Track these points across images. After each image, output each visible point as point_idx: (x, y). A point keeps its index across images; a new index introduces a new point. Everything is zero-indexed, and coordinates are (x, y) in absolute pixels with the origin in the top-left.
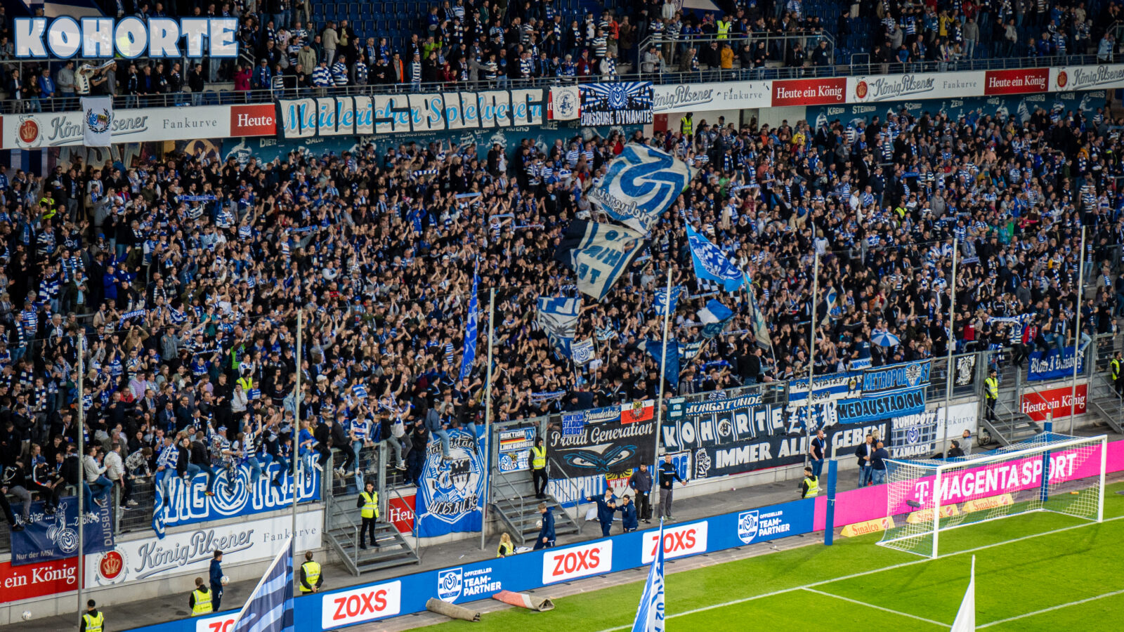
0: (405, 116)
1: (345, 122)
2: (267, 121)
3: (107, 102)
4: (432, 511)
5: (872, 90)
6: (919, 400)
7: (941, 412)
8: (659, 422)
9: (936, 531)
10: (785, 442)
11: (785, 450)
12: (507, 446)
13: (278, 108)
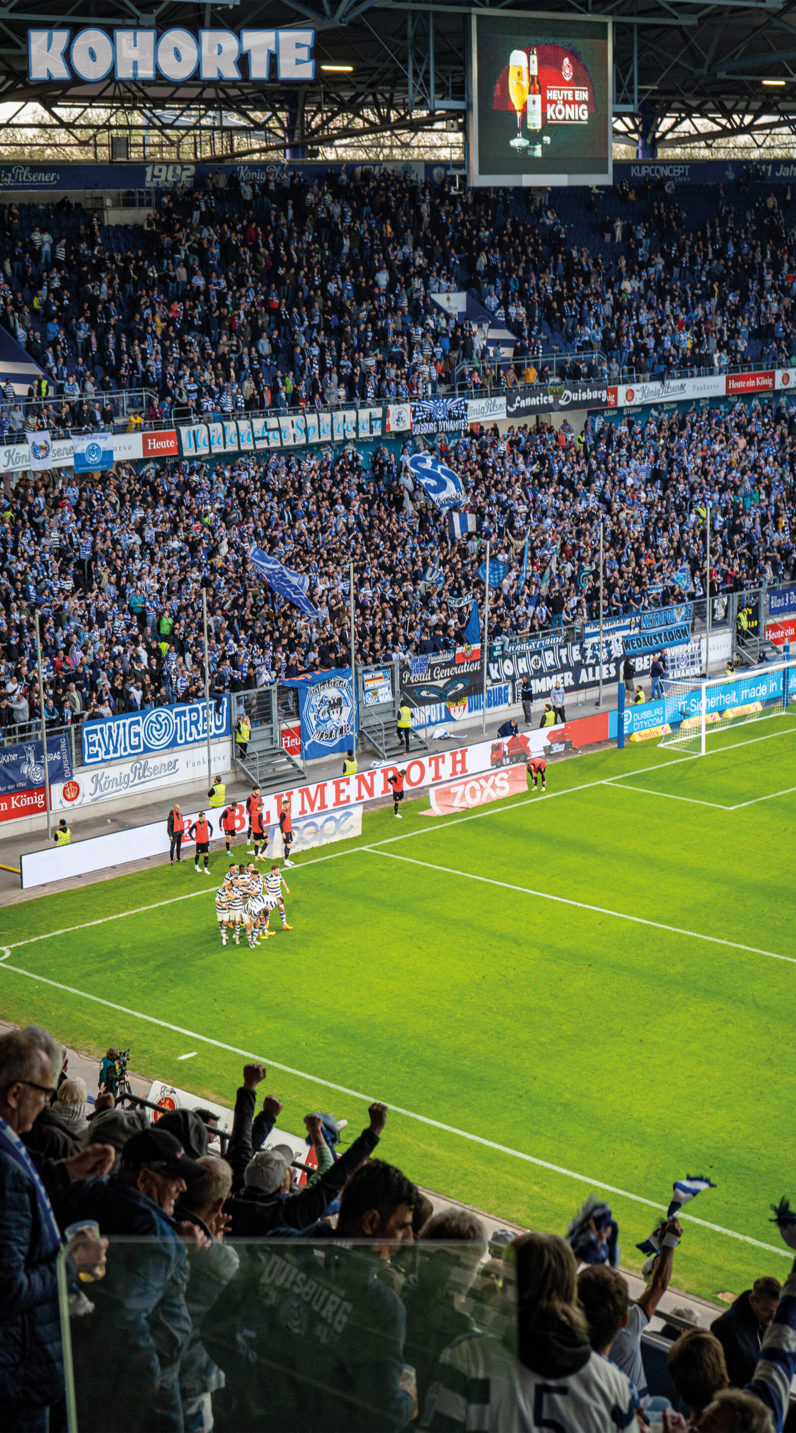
0: (277, 434)
1: (231, 441)
2: (171, 444)
3: (47, 435)
4: (315, 738)
5: (638, 395)
6: (685, 633)
7: (704, 642)
8: (486, 660)
9: (704, 733)
10: (583, 671)
11: (584, 678)
12: (370, 685)
13: (178, 433)
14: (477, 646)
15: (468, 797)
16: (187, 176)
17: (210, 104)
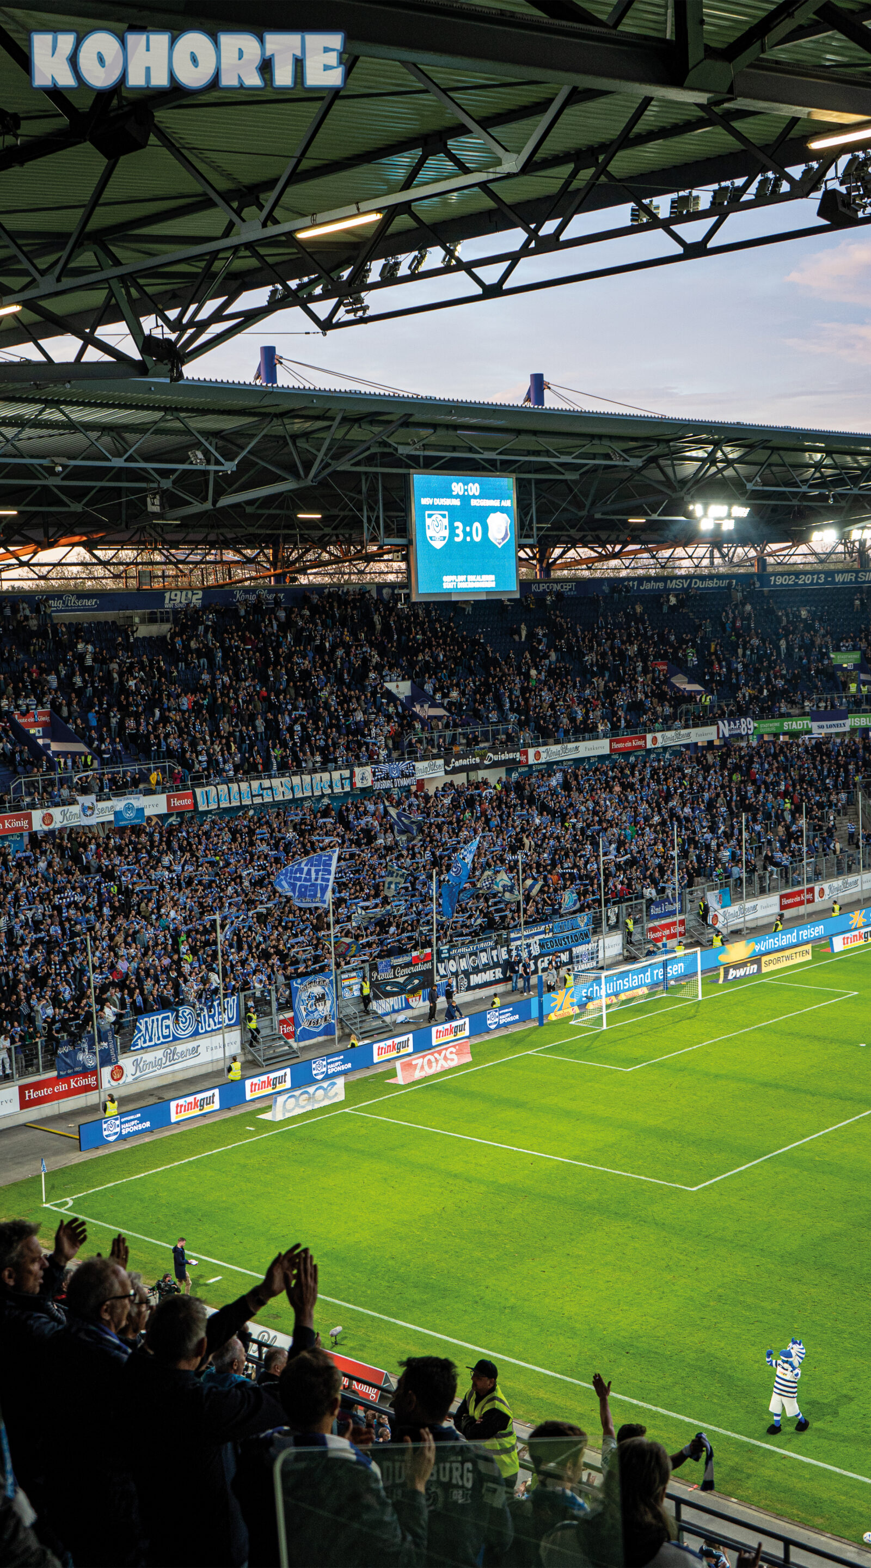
0: (269, 792)
1: (234, 798)
2: (188, 802)
3: (93, 797)
4: (305, 1025)
5: (543, 755)
6: (587, 936)
7: (601, 942)
8: (435, 961)
9: (604, 1012)
12: (346, 983)
13: (194, 794)
14: (428, 950)
15: (426, 1067)
16: (196, 599)
17: (212, 545)
